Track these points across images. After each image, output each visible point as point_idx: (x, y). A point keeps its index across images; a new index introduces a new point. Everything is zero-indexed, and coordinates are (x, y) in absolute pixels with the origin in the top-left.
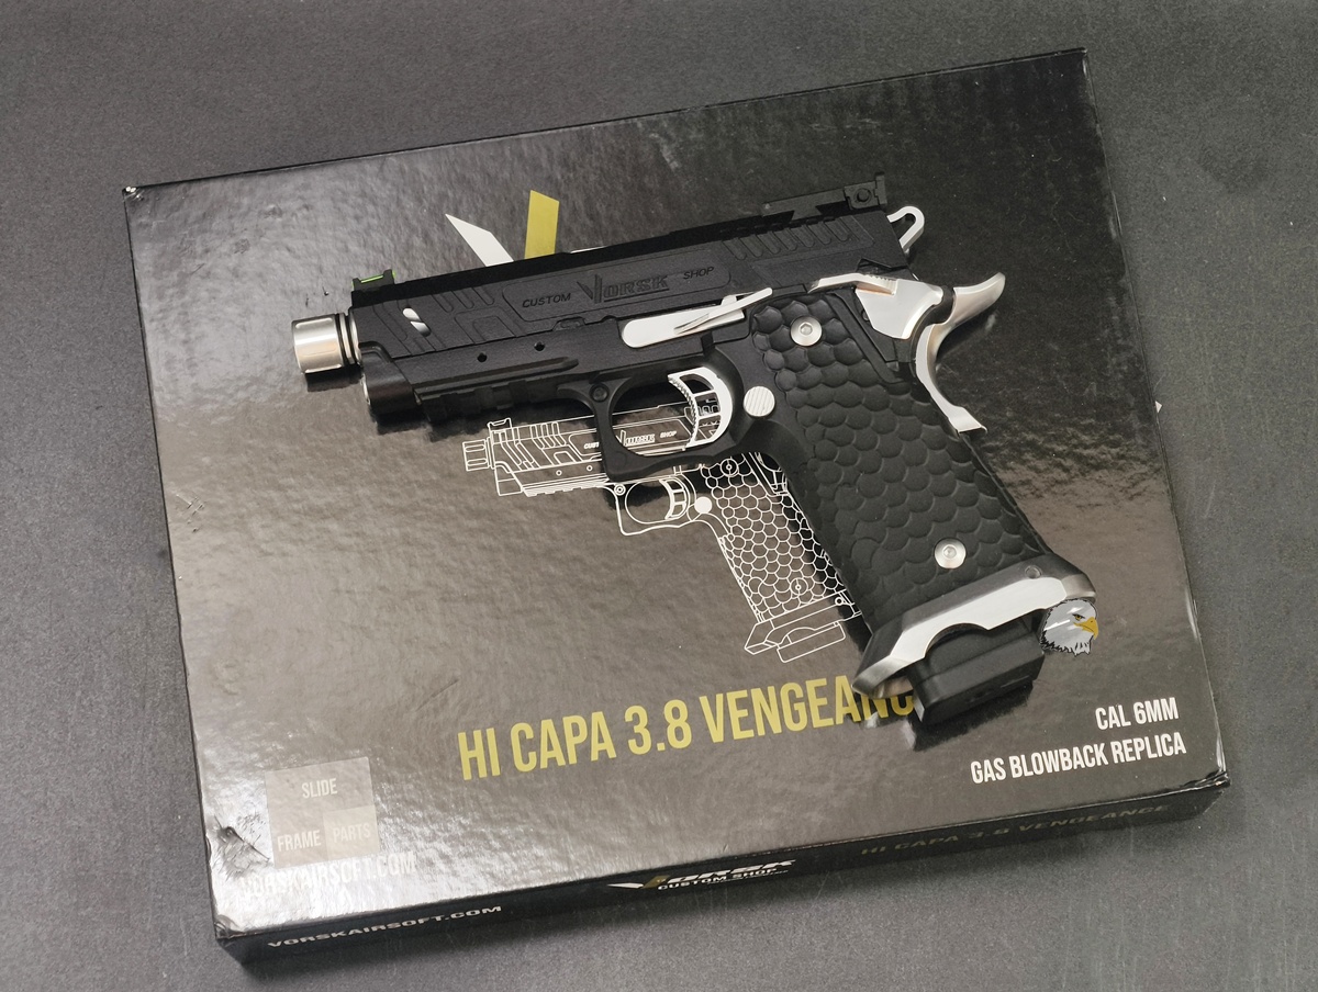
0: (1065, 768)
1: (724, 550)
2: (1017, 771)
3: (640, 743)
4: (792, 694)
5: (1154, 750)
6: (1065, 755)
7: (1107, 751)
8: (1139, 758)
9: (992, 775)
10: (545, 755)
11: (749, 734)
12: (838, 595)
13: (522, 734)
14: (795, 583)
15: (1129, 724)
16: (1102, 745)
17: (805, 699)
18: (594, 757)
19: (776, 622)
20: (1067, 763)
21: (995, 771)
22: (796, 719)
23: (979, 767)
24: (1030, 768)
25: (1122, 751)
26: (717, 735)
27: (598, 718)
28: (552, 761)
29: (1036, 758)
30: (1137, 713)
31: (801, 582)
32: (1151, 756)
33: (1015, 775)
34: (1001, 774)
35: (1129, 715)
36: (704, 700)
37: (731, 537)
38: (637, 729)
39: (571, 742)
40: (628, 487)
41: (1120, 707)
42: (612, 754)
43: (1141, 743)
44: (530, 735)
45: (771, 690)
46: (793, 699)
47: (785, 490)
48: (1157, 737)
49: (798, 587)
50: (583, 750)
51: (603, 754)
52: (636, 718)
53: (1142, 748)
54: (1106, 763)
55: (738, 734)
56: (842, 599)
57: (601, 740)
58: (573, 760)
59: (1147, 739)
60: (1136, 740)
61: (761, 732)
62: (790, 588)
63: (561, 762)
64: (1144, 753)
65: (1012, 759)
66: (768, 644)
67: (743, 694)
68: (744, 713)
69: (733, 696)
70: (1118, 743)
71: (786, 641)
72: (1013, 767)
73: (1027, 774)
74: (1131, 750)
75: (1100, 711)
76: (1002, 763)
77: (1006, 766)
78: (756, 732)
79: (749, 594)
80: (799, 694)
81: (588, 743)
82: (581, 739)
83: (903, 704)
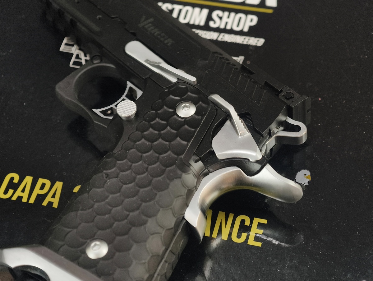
10: (18, 193)
13: (12, 179)
18: (45, 203)
27: (59, 185)
28: (20, 198)
39: (37, 191)
42: (55, 205)
44: (16, 181)
50: (40, 198)
51: (50, 204)
57: (53, 196)
58: (32, 201)
63: (24, 200)
81: (45, 195)
82: (43, 192)
83: (239, 236)
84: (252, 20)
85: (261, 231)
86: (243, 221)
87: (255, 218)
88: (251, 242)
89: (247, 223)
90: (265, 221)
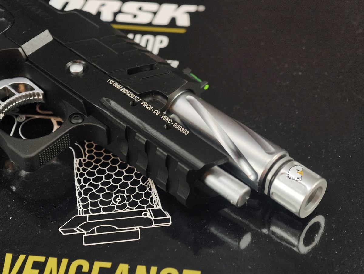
1: (76, 166)
12: (146, 211)
14: (117, 196)
19: (91, 218)
31: (122, 197)
37: (84, 160)
40: (27, 118)
45: (65, 261)
49: (119, 199)
56: (148, 213)
62: (112, 199)
66: (78, 230)
67: (42, 259)
69: (32, 259)
71: (93, 232)
79: (80, 196)
84: (161, 42)
87: (185, 271)
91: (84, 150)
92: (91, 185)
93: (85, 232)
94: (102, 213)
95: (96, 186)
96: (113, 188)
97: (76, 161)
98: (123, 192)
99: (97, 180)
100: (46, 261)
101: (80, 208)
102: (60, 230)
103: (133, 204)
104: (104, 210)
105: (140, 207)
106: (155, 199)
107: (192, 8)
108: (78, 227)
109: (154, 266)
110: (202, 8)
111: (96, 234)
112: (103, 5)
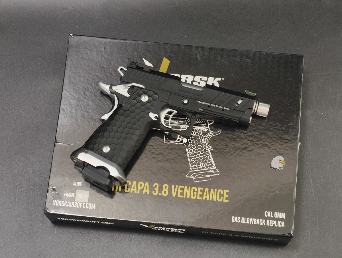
0: (254, 224)
1: (187, 152)
2: (243, 221)
3: (155, 192)
4: (194, 190)
5: (277, 224)
6: (255, 220)
7: (266, 222)
8: (273, 226)
9: (236, 221)
10: (132, 189)
11: (182, 197)
13: (128, 183)
14: (202, 164)
15: (272, 217)
16: (265, 220)
17: (197, 192)
18: (144, 193)
19: (195, 172)
20: (255, 222)
21: (238, 220)
22: (194, 196)
23: (234, 218)
24: (246, 221)
25: (269, 223)
26: (174, 195)
27: (147, 184)
28: (134, 191)
29: (248, 219)
30: (275, 215)
31: (203, 164)
32: (276, 226)
33: (242, 222)
34: (239, 221)
35: (273, 215)
36: (173, 186)
37: (190, 149)
38: (155, 189)
39: (139, 188)
41: (271, 212)
42: (148, 193)
43: (274, 222)
44: (130, 184)
45: (190, 187)
46: (194, 191)
47: (205, 141)
48: (278, 222)
49: (202, 165)
51: (146, 193)
52: (156, 186)
53: (274, 223)
54: (265, 225)
55: (179, 196)
56: (212, 170)
57: (146, 189)
58: (138, 192)
59: (276, 221)
60: (273, 221)
61: (185, 197)
62: (200, 165)
63: (136, 192)
64: (274, 225)
65: (242, 218)
66: (192, 177)
67: (183, 187)
68: (182, 191)
69: (180, 187)
70: (269, 221)
72: (242, 220)
73: (245, 223)
74: (271, 223)
75: (266, 212)
76: (240, 219)
77: (241, 220)
78: (183, 197)
79: (190, 164)
80: (196, 190)
81: (143, 189)
82: (142, 188)
83: (220, 199)
85: (227, 196)
86: (220, 192)
87: (225, 190)
88: (225, 201)
89: (222, 193)
90: (228, 191)
91: (189, 145)
92: (193, 159)
93: (194, 177)
94: (198, 170)
95: (195, 160)
96: (200, 161)
97: (187, 150)
98: (203, 162)
99: (195, 157)
100: (184, 187)
101: (191, 169)
102: (186, 176)
103: (207, 167)
104: (199, 169)
105: (209, 168)
106: (213, 165)
107: (220, 79)
108: (191, 175)
109: (216, 189)
110: (223, 79)
111: (197, 178)
112: (187, 78)
